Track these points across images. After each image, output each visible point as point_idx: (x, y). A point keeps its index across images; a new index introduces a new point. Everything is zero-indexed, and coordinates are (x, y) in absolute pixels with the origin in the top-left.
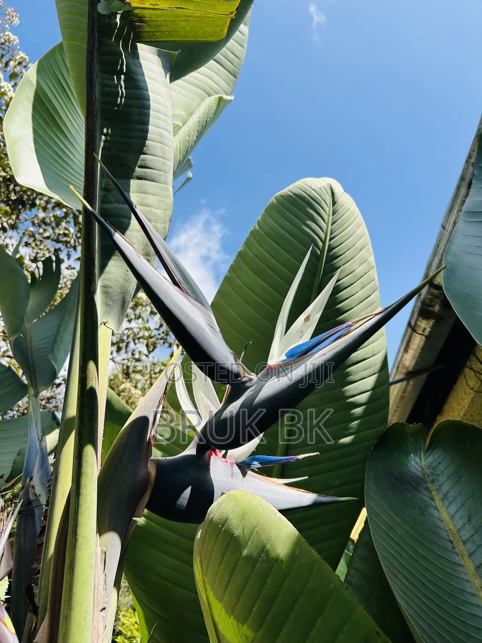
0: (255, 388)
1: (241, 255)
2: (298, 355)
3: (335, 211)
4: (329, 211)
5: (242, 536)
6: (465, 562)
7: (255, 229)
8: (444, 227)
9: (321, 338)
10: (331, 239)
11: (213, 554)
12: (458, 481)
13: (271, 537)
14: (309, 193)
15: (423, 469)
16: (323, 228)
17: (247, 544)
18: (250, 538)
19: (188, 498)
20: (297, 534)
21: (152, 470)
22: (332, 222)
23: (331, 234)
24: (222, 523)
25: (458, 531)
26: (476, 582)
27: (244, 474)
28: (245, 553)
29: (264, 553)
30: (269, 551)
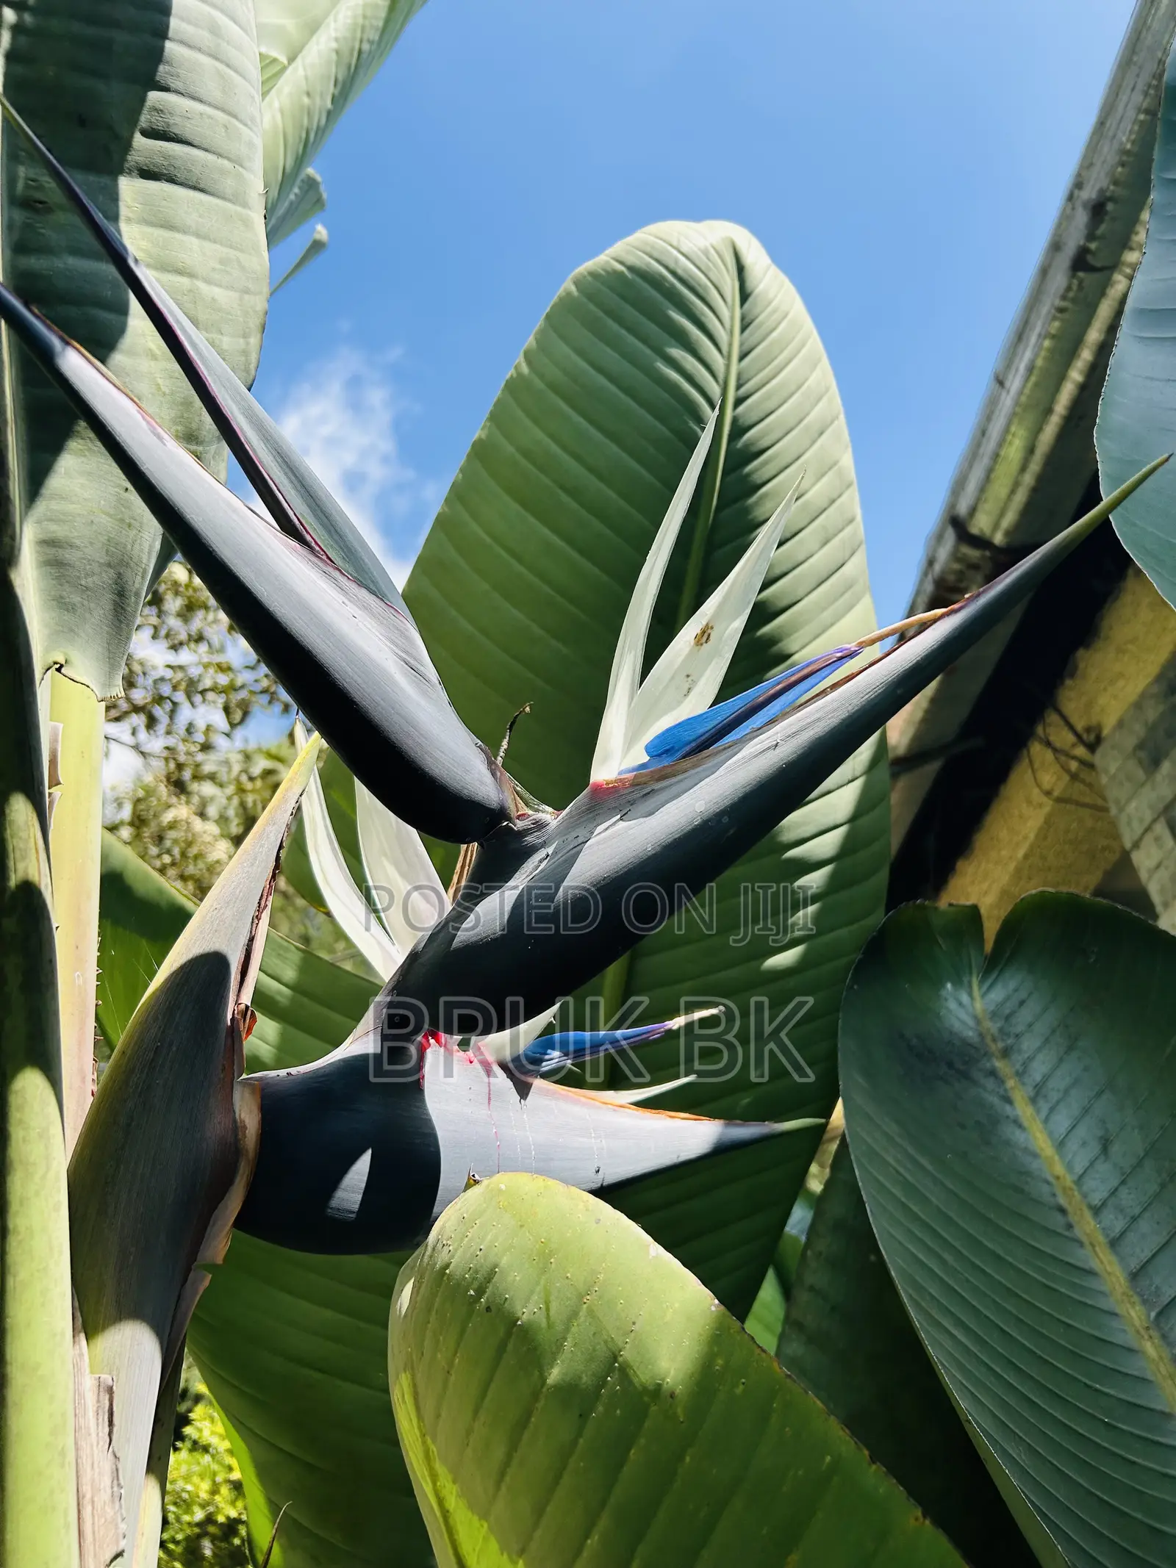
0: (555, 853)
1: (481, 452)
2: (687, 749)
3: (747, 320)
4: (732, 318)
5: (544, 1323)
6: (1102, 1262)
7: (520, 375)
8: (1001, 382)
9: (759, 696)
10: (739, 402)
11: (453, 1378)
12: (1070, 1048)
13: (634, 1323)
14: (672, 265)
15: (978, 1021)
16: (714, 367)
17: (559, 1346)
18: (567, 1330)
19: (363, 1185)
20: (713, 1308)
21: (248, 1114)
22: (741, 351)
23: (739, 387)
24: (476, 1285)
25: (1079, 1181)
26: (1133, 1314)
27: (523, 1090)
28: (555, 1375)
29: (617, 1372)
30: (631, 1367)
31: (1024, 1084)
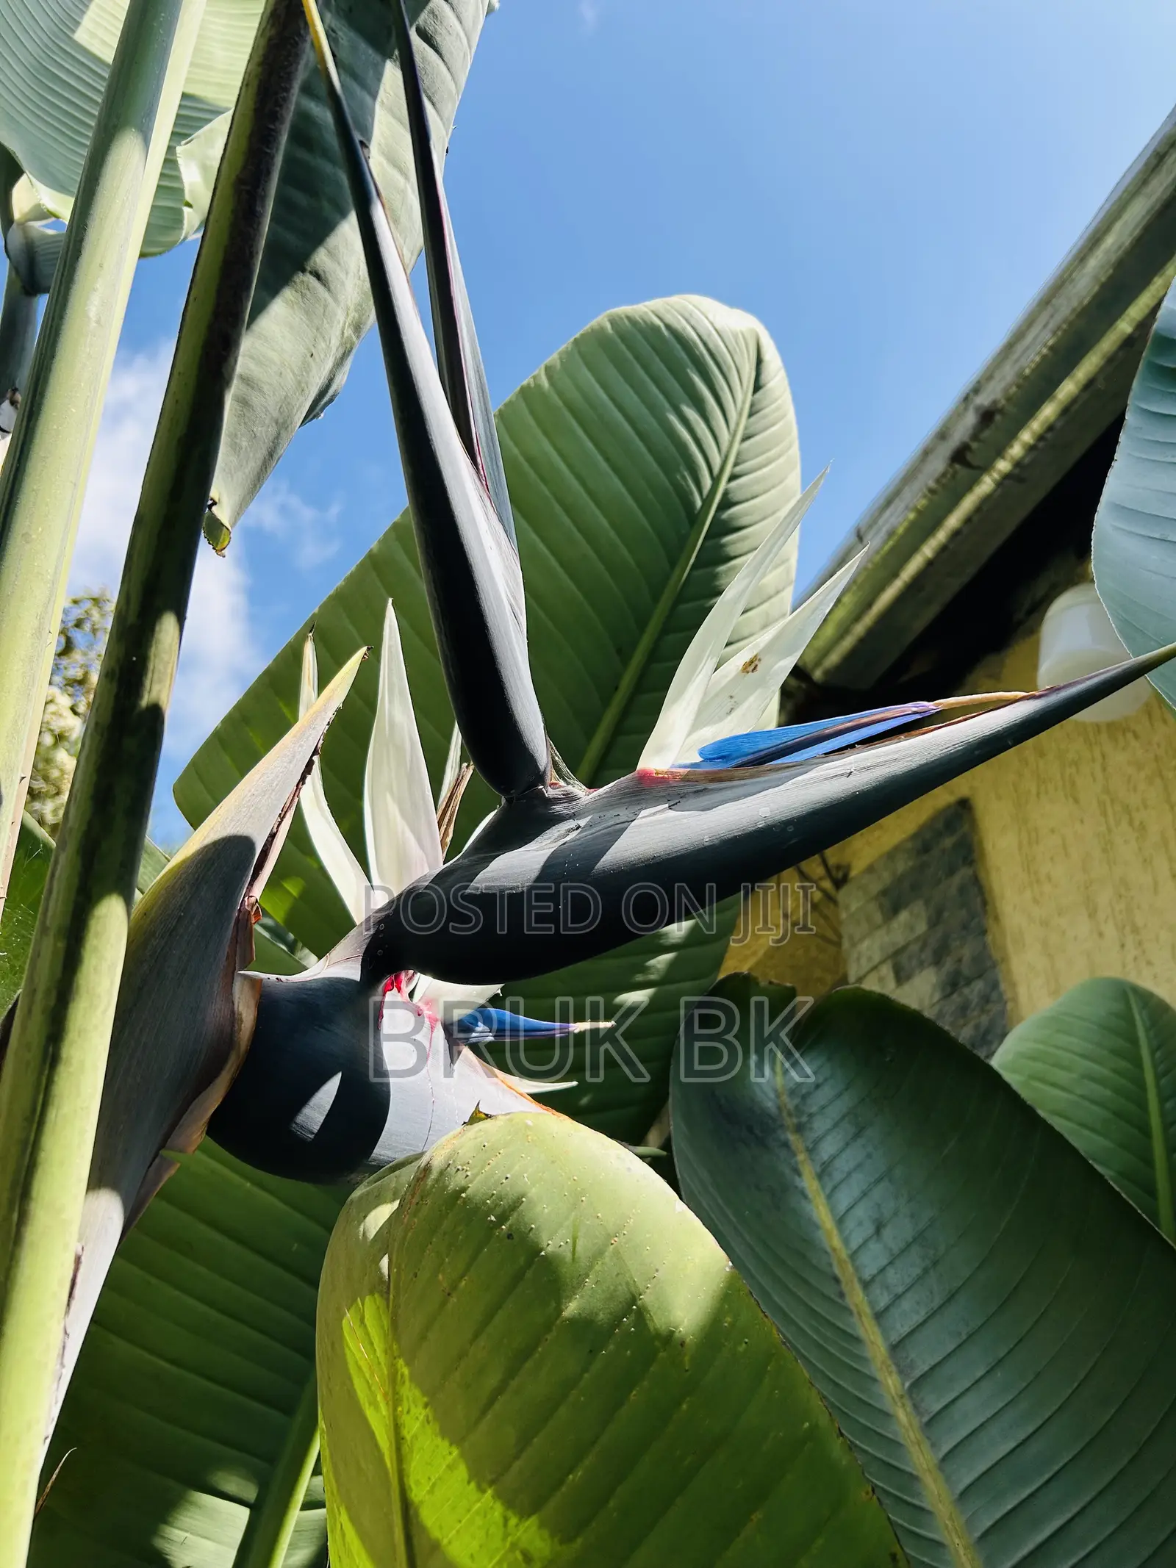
0: (589, 826)
2: (745, 759)
3: (754, 409)
4: (744, 402)
5: (569, 1256)
6: (866, 1331)
8: (860, 537)
9: (827, 729)
10: (733, 477)
11: (454, 1300)
12: (857, 1135)
13: (657, 1271)
14: (705, 337)
15: (778, 1096)
16: (721, 440)
17: (581, 1283)
18: (591, 1267)
19: (328, 1107)
20: (728, 1270)
22: (744, 434)
23: (736, 464)
24: (498, 1210)
25: (853, 1256)
26: (890, 1382)
28: (572, 1308)
29: (633, 1315)
30: (648, 1312)
31: (813, 1160)
